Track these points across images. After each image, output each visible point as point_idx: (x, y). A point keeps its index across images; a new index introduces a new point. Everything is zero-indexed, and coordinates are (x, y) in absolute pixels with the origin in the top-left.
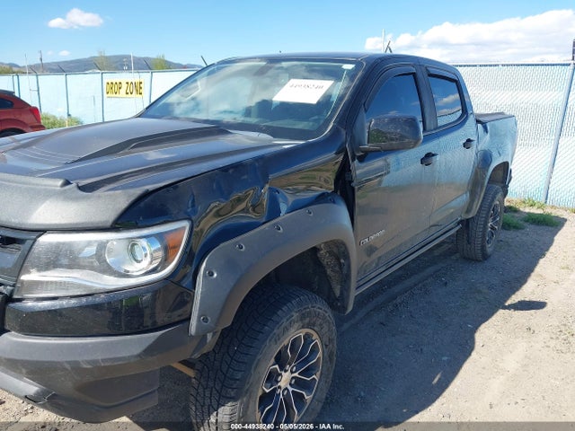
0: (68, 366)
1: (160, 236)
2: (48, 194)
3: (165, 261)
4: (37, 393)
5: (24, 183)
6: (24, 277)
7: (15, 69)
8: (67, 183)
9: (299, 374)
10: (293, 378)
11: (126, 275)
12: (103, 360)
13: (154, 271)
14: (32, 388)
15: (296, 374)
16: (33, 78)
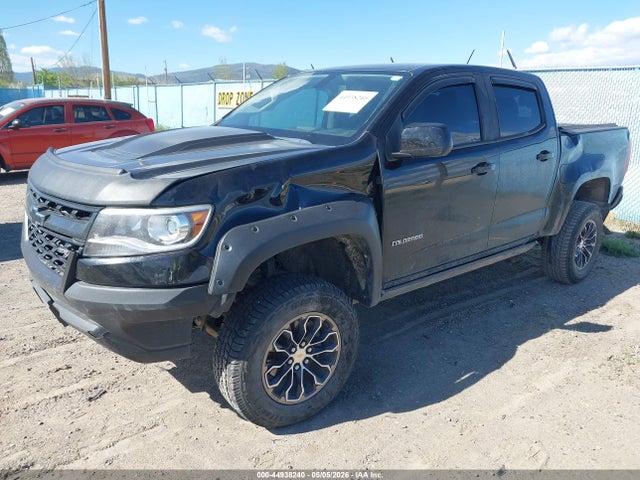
0: (116, 308)
1: (188, 215)
2: (110, 180)
3: (191, 235)
4: (96, 330)
5: (95, 172)
6: (90, 240)
7: (141, 80)
8: (124, 172)
9: (314, 357)
10: (307, 358)
11: (160, 243)
12: (140, 305)
13: (182, 241)
14: (93, 326)
15: (311, 356)
16: (152, 89)
